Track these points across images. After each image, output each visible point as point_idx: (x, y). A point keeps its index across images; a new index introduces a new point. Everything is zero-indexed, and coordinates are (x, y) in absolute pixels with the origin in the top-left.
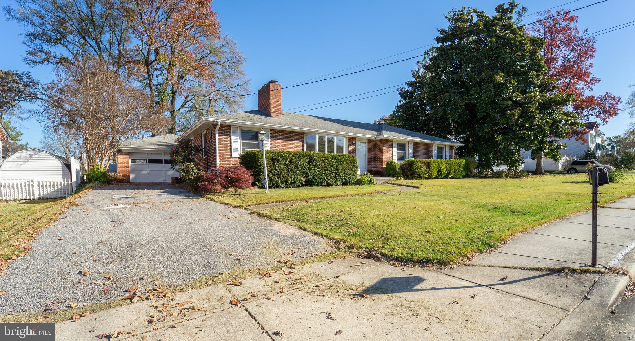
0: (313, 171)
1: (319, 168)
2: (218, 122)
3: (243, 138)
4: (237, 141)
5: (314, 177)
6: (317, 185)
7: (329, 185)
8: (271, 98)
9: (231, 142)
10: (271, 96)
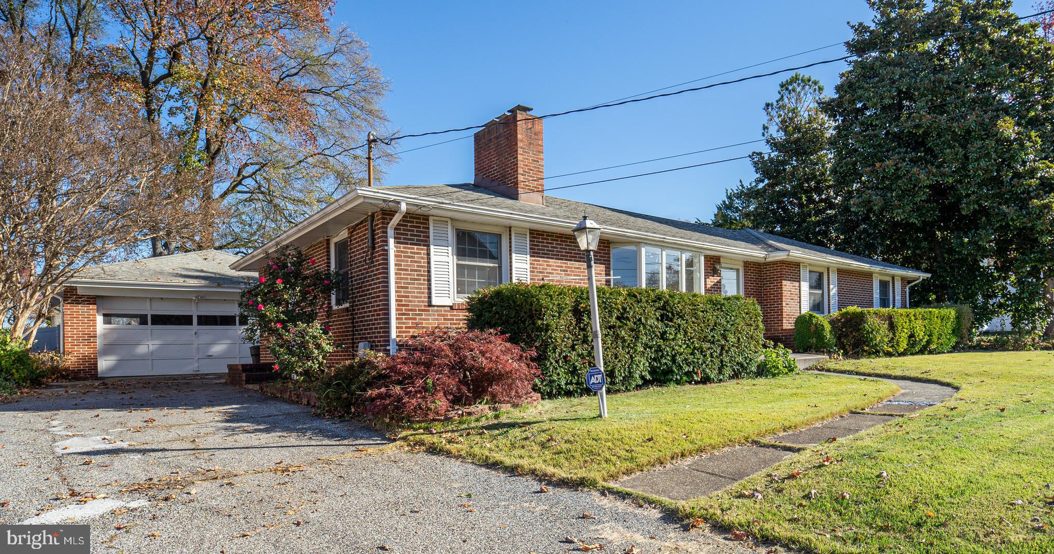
0: (673, 343)
1: (686, 332)
2: (399, 203)
3: (461, 253)
4: (445, 259)
5: (674, 360)
6: (678, 382)
7: (706, 380)
8: (520, 151)
9: (429, 263)
10: (520, 144)
